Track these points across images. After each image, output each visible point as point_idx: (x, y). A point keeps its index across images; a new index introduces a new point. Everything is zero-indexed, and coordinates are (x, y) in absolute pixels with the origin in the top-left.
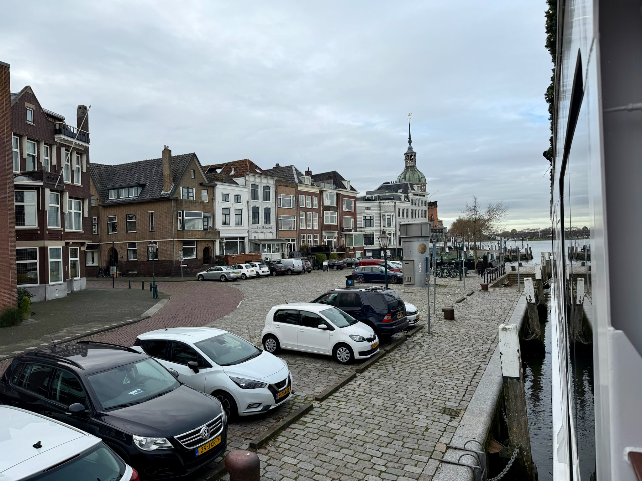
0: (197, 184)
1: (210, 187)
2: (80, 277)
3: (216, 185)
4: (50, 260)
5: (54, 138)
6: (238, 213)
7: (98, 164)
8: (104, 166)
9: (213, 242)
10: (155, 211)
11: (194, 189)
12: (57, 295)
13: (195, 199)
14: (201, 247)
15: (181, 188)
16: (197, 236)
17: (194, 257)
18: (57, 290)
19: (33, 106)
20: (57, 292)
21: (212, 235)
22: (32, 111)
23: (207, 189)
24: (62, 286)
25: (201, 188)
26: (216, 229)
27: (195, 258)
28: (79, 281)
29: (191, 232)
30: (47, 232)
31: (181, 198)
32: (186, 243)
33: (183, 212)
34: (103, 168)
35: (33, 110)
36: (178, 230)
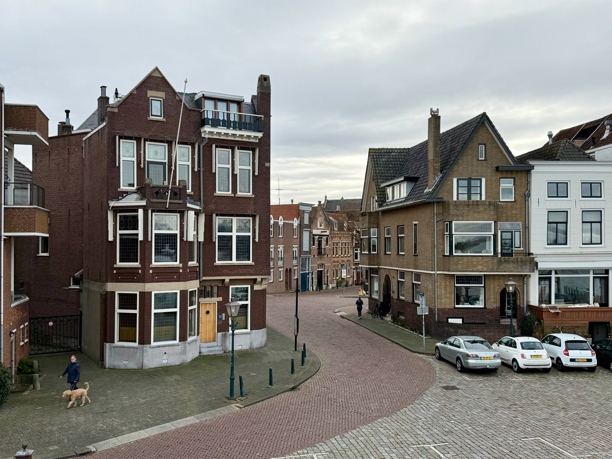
0: (489, 170)
1: (521, 171)
2: (251, 330)
3: (532, 167)
4: (154, 311)
5: (200, 133)
6: (590, 217)
7: (388, 149)
8: (396, 151)
9: (523, 279)
10: (419, 222)
11: (484, 180)
12: (165, 362)
13: (483, 198)
14: (495, 289)
15: (455, 180)
16: (480, 267)
17: (480, 305)
18: (165, 353)
19: (162, 94)
20: (165, 357)
21: (514, 265)
22: (161, 101)
23: (514, 176)
24: (177, 347)
25: (499, 175)
26: (530, 254)
27: (483, 306)
28: (248, 336)
29: (465, 259)
30: (151, 271)
31: (455, 198)
32: (461, 279)
33: (451, 222)
34: (394, 154)
35: (163, 99)
36: (444, 256)
